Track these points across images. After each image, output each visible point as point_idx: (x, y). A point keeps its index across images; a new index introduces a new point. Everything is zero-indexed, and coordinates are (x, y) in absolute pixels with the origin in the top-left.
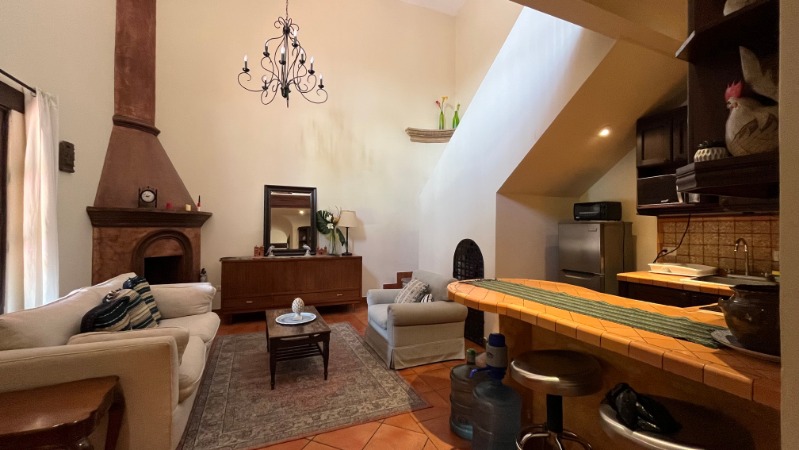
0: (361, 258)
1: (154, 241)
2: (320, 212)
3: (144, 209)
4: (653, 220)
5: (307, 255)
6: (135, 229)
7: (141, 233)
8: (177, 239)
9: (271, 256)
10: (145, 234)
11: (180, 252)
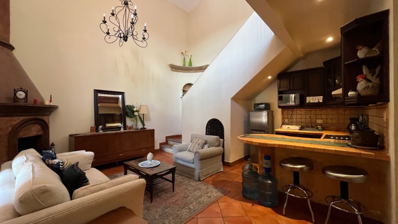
0: (154, 130)
1: (24, 127)
2: (127, 106)
3: (17, 104)
4: (280, 109)
5: (122, 130)
6: (11, 118)
7: (15, 121)
8: (40, 124)
9: (101, 132)
10: (18, 121)
11: (41, 133)
